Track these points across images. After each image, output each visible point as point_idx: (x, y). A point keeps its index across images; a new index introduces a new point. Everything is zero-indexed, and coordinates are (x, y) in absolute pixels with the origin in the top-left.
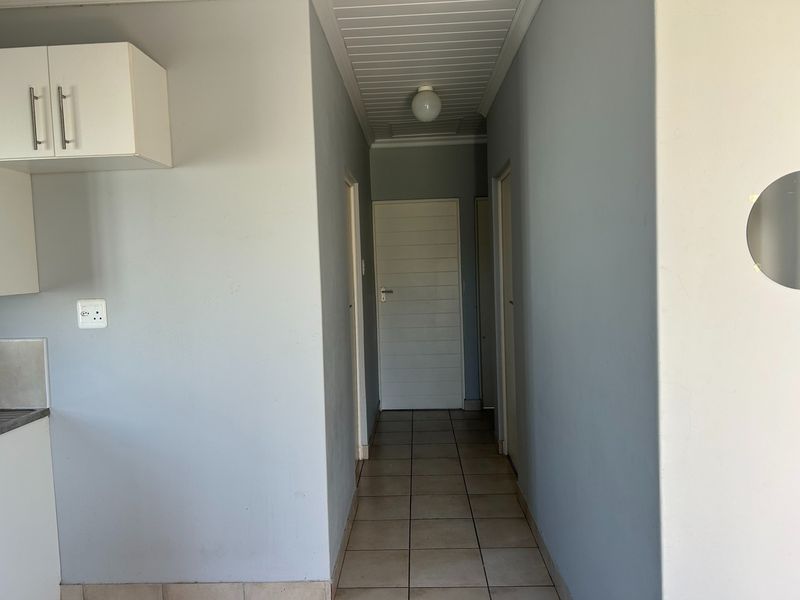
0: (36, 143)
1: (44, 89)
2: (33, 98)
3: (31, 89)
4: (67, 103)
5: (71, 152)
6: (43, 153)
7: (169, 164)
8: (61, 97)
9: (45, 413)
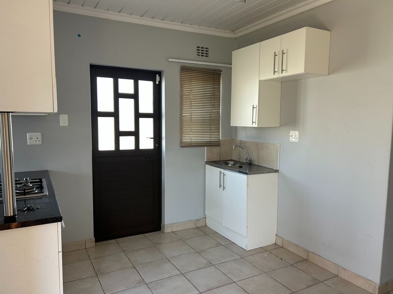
0: (275, 72)
1: (279, 52)
2: (275, 55)
3: (275, 53)
4: (285, 56)
5: (284, 74)
6: (277, 76)
7: (327, 74)
8: (283, 53)
9: (277, 171)
